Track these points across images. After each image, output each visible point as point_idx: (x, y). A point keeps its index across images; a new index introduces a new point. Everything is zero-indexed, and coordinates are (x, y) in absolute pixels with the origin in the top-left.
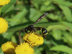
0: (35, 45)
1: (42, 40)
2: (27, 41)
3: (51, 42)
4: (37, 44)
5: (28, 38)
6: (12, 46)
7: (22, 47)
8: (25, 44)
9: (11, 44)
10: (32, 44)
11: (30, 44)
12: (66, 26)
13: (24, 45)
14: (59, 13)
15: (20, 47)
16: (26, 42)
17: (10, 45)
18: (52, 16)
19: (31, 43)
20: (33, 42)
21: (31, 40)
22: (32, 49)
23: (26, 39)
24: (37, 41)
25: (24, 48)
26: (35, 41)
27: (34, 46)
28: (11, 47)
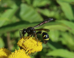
0: (33, 51)
1: (40, 46)
2: (23, 47)
3: (47, 45)
4: (34, 50)
5: (24, 43)
6: (4, 53)
7: (17, 55)
8: (21, 51)
9: (3, 50)
10: (29, 51)
11: (27, 51)
12: (67, 26)
13: (19, 52)
14: (55, 8)
15: (15, 55)
16: (21, 48)
17: (2, 53)
18: (47, 13)
19: (28, 49)
20: (30, 48)
21: (28, 46)
22: (29, 57)
23: (21, 45)
24: (35, 47)
25: (19, 56)
26: (32, 47)
27: (31, 53)
28: (3, 55)
